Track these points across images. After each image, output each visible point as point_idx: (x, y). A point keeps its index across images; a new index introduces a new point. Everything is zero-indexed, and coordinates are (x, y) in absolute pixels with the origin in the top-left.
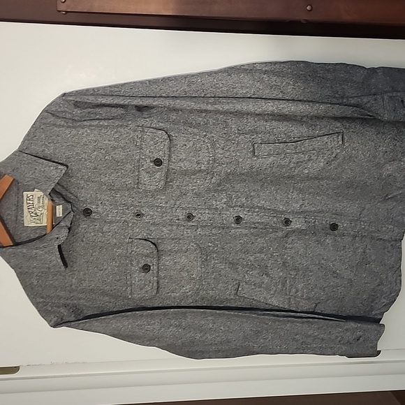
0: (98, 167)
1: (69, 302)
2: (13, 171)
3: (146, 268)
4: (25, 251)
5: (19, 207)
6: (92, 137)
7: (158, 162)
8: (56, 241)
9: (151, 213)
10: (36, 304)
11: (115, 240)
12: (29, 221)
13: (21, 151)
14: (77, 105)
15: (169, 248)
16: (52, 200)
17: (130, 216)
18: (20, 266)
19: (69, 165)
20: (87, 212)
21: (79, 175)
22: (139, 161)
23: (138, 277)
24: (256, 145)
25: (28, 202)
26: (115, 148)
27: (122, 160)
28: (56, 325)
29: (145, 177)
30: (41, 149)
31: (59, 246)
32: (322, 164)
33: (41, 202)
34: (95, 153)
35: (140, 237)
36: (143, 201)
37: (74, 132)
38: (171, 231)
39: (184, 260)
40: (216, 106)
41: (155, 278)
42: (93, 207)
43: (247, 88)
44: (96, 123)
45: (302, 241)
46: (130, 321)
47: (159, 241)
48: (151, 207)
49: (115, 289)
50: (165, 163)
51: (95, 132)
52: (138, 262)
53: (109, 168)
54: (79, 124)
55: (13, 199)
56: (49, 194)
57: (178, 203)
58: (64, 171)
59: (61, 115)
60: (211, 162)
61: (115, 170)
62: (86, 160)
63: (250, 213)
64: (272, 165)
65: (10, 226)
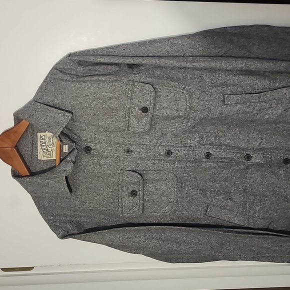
0: (97, 114)
1: (73, 219)
2: (29, 117)
3: (134, 193)
4: (39, 180)
5: (34, 144)
6: (92, 90)
7: (145, 110)
8: (63, 173)
9: (138, 150)
10: (48, 221)
11: (109, 171)
12: (42, 156)
13: (35, 101)
14: (80, 63)
15: (152, 177)
16: (61, 141)
17: (121, 152)
18: (35, 192)
19: (74, 112)
20: (88, 149)
21: (81, 120)
22: (129, 109)
23: (128, 201)
24: (226, 96)
25: (41, 140)
26: (110, 99)
27: (116, 108)
28: (63, 237)
29: (134, 121)
30: (52, 99)
31: (66, 177)
32: (280, 111)
33: (52, 141)
34: (94, 103)
35: (129, 169)
36: (132, 140)
37: (78, 85)
38: (154, 164)
39: (164, 187)
40: (194, 64)
41: (141, 202)
42: (92, 145)
43: (220, 48)
44: (95, 78)
45: (259, 172)
46: (121, 234)
47: (144, 172)
48: (139, 145)
49: (109, 210)
50: (151, 111)
51: (95, 85)
52: (128, 188)
53: (105, 115)
54: (82, 79)
55: (29, 138)
56: (59, 136)
57: (159, 141)
58: (70, 118)
59: (67, 72)
60: (188, 109)
61: (110, 116)
62: (87, 108)
63: (218, 150)
64: (238, 112)
65: (27, 159)
